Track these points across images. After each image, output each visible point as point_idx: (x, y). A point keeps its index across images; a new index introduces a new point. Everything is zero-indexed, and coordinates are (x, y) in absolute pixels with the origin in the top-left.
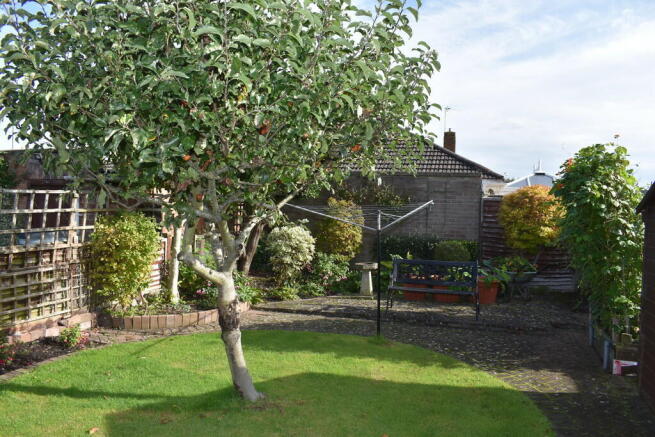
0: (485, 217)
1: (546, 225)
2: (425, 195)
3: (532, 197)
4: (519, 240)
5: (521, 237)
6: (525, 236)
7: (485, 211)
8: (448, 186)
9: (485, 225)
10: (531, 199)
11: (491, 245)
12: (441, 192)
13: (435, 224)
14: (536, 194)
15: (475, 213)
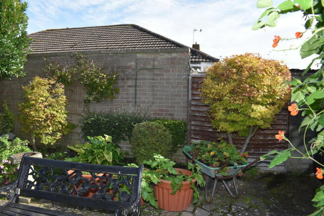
0: (193, 95)
1: (258, 103)
2: (133, 72)
3: (241, 67)
4: (226, 121)
5: (228, 118)
6: (233, 116)
7: (193, 88)
8: (156, 63)
9: (193, 103)
10: (240, 69)
11: (199, 123)
12: (149, 69)
13: (144, 102)
14: (246, 63)
15: (183, 90)
